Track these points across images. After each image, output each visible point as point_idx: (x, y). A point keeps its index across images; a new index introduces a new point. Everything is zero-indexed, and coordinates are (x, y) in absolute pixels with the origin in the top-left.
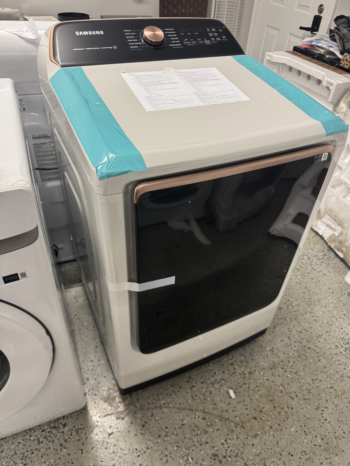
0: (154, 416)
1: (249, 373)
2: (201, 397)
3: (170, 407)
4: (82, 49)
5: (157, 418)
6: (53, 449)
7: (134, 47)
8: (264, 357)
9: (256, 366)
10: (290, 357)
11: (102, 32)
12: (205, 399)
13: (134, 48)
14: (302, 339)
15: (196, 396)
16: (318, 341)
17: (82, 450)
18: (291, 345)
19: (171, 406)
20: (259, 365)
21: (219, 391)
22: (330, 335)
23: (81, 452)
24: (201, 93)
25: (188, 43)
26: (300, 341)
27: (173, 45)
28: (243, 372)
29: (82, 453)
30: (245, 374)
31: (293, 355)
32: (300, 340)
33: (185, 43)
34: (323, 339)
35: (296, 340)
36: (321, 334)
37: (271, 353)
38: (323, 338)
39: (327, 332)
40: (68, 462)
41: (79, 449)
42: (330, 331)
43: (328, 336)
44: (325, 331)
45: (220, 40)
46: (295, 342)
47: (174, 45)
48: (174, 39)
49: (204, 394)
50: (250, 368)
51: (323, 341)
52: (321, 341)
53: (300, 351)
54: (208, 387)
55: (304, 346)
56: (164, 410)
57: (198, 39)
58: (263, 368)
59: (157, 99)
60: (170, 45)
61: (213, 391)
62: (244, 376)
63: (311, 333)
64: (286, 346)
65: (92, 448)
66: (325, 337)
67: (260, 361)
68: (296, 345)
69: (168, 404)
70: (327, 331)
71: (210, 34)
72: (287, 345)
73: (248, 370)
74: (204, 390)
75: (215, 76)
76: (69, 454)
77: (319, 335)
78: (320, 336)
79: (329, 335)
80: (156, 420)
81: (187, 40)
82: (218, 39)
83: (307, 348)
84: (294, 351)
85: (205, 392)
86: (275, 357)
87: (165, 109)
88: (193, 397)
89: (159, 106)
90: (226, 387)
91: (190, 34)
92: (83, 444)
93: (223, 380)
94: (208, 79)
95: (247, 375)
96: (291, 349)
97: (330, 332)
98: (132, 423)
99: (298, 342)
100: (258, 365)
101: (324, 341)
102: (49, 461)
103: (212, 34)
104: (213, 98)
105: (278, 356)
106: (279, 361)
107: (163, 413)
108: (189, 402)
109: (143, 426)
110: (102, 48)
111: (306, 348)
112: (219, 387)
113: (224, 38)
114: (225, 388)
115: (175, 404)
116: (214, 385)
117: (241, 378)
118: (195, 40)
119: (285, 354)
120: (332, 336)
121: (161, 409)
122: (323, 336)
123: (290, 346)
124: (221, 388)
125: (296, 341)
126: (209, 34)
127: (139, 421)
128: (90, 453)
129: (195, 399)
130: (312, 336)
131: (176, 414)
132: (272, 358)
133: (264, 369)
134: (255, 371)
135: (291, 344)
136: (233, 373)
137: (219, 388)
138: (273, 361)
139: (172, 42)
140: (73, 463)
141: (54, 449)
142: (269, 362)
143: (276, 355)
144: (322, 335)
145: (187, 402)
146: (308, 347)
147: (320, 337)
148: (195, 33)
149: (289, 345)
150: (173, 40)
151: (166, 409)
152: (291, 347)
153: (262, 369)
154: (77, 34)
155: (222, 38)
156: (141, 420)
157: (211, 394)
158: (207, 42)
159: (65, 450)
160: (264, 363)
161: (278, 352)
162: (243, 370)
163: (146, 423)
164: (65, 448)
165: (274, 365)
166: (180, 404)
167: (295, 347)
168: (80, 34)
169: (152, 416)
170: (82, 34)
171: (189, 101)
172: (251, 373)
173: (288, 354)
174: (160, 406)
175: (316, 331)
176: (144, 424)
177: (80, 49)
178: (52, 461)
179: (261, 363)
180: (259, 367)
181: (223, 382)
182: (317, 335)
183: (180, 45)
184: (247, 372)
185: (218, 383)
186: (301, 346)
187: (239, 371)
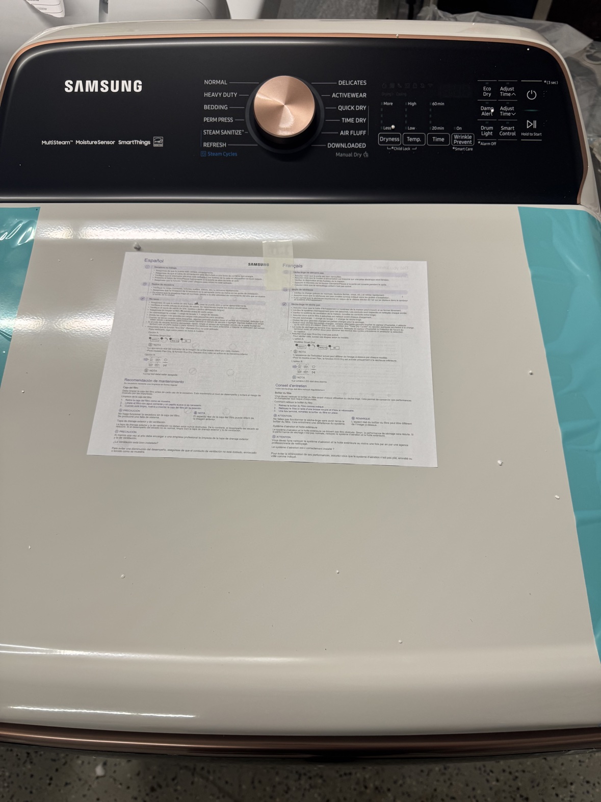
0: (176, 781)
1: (376, 788)
2: (268, 789)
3: (207, 779)
4: (65, 143)
5: (179, 788)
6: (15, 754)
7: (215, 145)
8: (422, 771)
9: (395, 782)
10: (475, 797)
11: (140, 82)
12: (271, 797)
13: (213, 149)
14: (524, 771)
15: (260, 782)
16: (554, 793)
17: (51, 779)
18: (491, 774)
19: (211, 778)
20: (404, 783)
21: (303, 795)
22: (591, 791)
23: (48, 781)
24: (301, 393)
25: (393, 139)
26: (517, 774)
27: (338, 145)
28: (365, 780)
29: (50, 784)
30: (366, 787)
31: (484, 796)
32: (517, 771)
33: (384, 139)
34: (570, 794)
35: (509, 767)
36: (569, 782)
37: (440, 770)
38: (571, 792)
39: (588, 782)
40: (26, 788)
41: (47, 775)
42: (597, 784)
43: (583, 793)
44: (584, 778)
45: (514, 134)
46: (504, 771)
47: (343, 146)
48: (351, 120)
49: (274, 786)
50: (383, 781)
51: (566, 799)
52: (561, 796)
53: (504, 795)
54: (287, 777)
55: (518, 789)
56: (196, 779)
57: (434, 128)
58: (407, 793)
59: (155, 397)
60: (330, 145)
61: (294, 789)
62: (363, 789)
63: (551, 768)
64: (480, 769)
65: (67, 784)
66: (575, 793)
67: (410, 777)
68: (502, 778)
69: (209, 772)
70: (588, 779)
71: (486, 109)
72: (483, 769)
73: (377, 783)
74: (277, 779)
75: (397, 312)
76: (32, 776)
77: (565, 781)
78: (567, 784)
79: (588, 792)
80: (176, 790)
81: (393, 130)
82: (507, 131)
83: (521, 796)
84: (491, 789)
85: (280, 783)
86: (445, 781)
87: (147, 454)
88: (253, 782)
89: (139, 431)
90: (319, 795)
91: (414, 104)
92: (57, 770)
93: (321, 777)
94: (366, 321)
95: (368, 791)
96: (488, 781)
97: (594, 785)
98: (138, 774)
99: (510, 773)
100: (400, 782)
101: (569, 799)
102: (3, 771)
103: (492, 111)
104: (321, 427)
105: (451, 784)
106: (447, 795)
107: (192, 783)
108: (244, 787)
109: (153, 789)
110: (120, 142)
111: (518, 795)
112: (307, 787)
113: (532, 130)
114: (316, 795)
115: (219, 778)
116: (299, 779)
117: (355, 789)
118: (423, 129)
119: (467, 785)
120: (593, 796)
121: (193, 774)
122: (573, 787)
123: (488, 774)
124: (309, 790)
125: (508, 770)
126: (483, 108)
127: (151, 777)
128: (60, 790)
129: (254, 788)
130: (548, 775)
131: (211, 797)
132: (438, 781)
133: (409, 796)
134: (389, 790)
135: (492, 772)
136: (345, 774)
137: (305, 789)
138: (435, 790)
139: (342, 133)
140: (31, 792)
141: (17, 755)
142: (425, 787)
143: (449, 779)
144: (572, 784)
145: (240, 786)
146: (525, 796)
147: (565, 785)
148: (434, 104)
149: (488, 771)
150: (349, 126)
151: (201, 780)
152: (488, 778)
153: (403, 794)
154: (66, 90)
155: (521, 127)
156: (154, 777)
157: (287, 792)
158: (462, 141)
159: (29, 766)
160: (414, 783)
161: (457, 774)
162: (367, 776)
163: (160, 786)
164: (31, 763)
165: (433, 796)
166: (227, 782)
167: (498, 781)
168: (76, 90)
169: (173, 780)
170: (82, 90)
171: (238, 429)
172: (379, 792)
173: (474, 789)
174: (195, 769)
175: (563, 768)
176: (155, 786)
177: (60, 143)
178: (7, 774)
179: (408, 781)
180: (401, 785)
181: (320, 781)
182: (560, 777)
183: (364, 146)
184: (371, 785)
185: (310, 778)
186: (510, 786)
187: (358, 775)
